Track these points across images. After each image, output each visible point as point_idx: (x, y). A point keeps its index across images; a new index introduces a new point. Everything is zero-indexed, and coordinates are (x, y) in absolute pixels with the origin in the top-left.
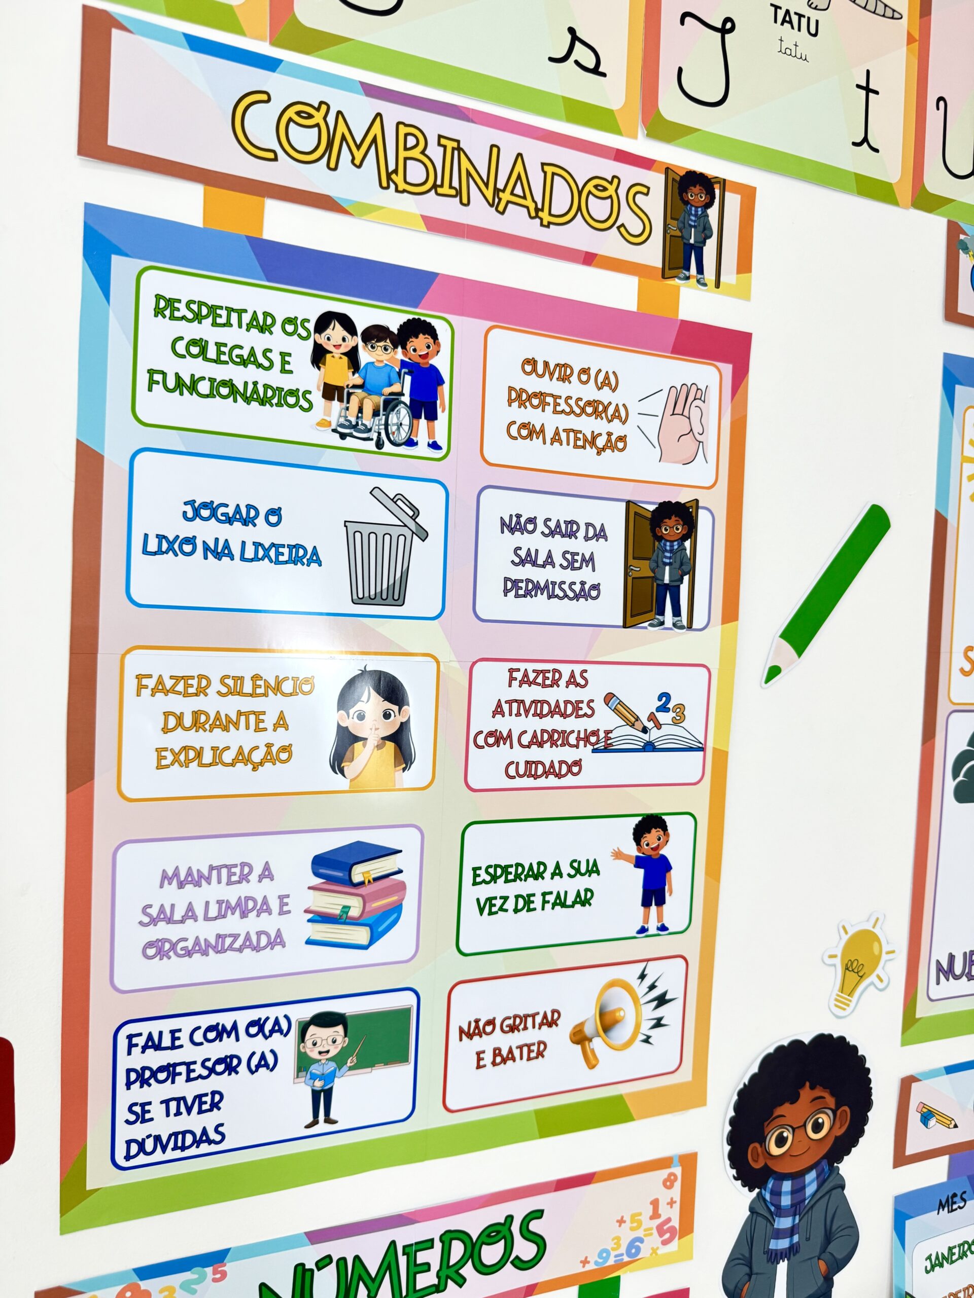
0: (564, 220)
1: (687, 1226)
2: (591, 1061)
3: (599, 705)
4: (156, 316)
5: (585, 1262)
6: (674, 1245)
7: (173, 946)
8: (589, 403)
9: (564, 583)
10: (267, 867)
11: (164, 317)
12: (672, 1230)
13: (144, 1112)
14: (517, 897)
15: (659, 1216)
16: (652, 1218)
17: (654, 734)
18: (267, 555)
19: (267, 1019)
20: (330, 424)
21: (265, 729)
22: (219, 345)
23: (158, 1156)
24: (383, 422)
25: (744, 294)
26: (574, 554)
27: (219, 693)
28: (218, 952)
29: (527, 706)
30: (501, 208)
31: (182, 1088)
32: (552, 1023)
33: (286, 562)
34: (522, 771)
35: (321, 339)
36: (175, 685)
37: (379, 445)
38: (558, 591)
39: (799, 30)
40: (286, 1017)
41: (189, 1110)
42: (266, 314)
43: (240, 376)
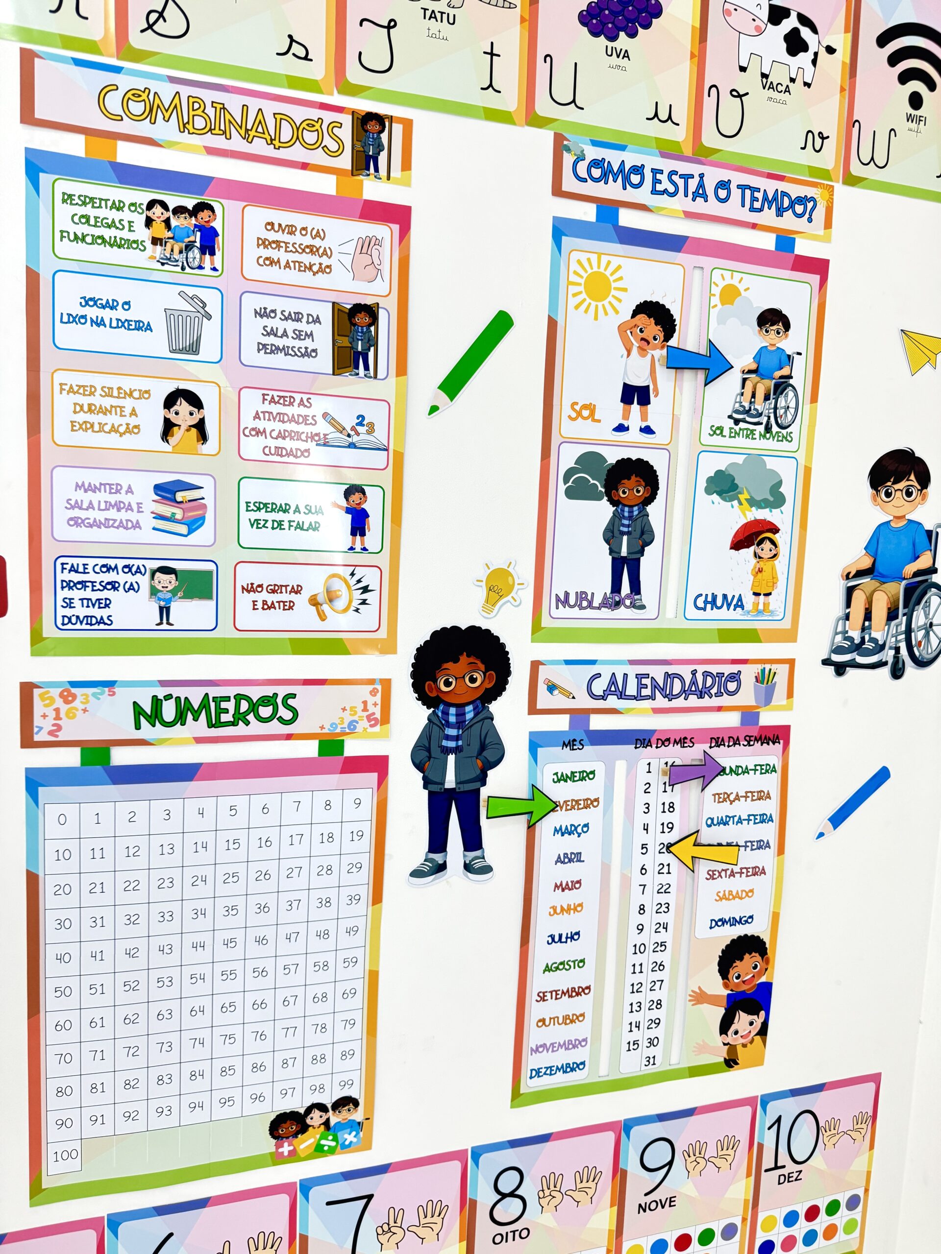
0: (289, 144)
1: (385, 719)
2: (322, 617)
3: (319, 419)
4: (63, 203)
5: (322, 728)
6: (377, 729)
7: (83, 521)
8: (307, 247)
9: (295, 347)
10: (130, 487)
11: (67, 204)
12: (376, 719)
13: (71, 603)
14: (273, 521)
15: (368, 711)
16: (363, 711)
17: (355, 439)
18: (123, 325)
19: (133, 565)
20: (155, 258)
21: (125, 416)
22: (96, 218)
23: (78, 626)
24: (185, 256)
25: (407, 183)
26: (300, 331)
27: (101, 395)
28: (106, 527)
29: (275, 416)
30: (250, 140)
31: (88, 593)
32: (297, 592)
33: (133, 329)
34: (273, 451)
35: (150, 214)
36: (78, 390)
37: (183, 269)
38: (291, 352)
39: (442, 21)
40: (143, 565)
41: (94, 605)
42: (120, 201)
43: (107, 233)
